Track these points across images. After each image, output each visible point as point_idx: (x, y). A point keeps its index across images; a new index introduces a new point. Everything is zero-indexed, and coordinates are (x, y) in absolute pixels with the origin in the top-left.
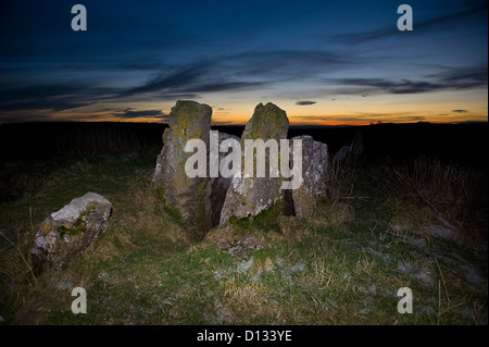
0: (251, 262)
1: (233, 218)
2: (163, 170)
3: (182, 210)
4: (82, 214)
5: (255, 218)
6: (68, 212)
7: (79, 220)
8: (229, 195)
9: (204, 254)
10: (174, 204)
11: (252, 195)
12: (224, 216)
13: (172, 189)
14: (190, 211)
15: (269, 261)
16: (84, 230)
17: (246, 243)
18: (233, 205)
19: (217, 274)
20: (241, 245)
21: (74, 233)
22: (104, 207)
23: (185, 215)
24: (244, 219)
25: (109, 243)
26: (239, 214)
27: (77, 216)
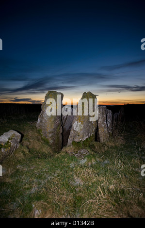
0: (86, 160)
1: (74, 142)
2: (41, 121)
3: (50, 139)
4: (9, 139)
5: (83, 142)
6: (3, 138)
7: (8, 142)
8: (72, 132)
9: (64, 157)
10: (46, 136)
11: (82, 132)
12: (70, 141)
13: (45, 130)
14: (53, 139)
15: (93, 160)
16: (10, 146)
17: (82, 152)
18: (73, 136)
19: (72, 165)
20: (80, 153)
21: (5, 147)
22: (18, 136)
23: (51, 141)
24: (79, 142)
25: (20, 153)
26: (77, 140)
27: (7, 140)
